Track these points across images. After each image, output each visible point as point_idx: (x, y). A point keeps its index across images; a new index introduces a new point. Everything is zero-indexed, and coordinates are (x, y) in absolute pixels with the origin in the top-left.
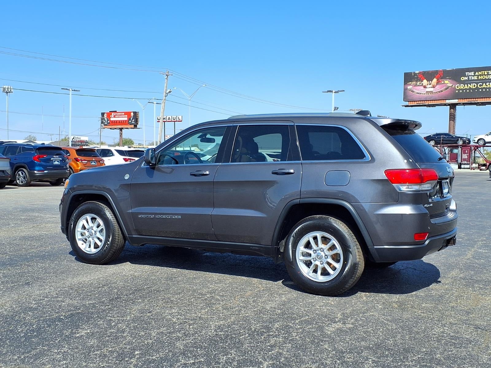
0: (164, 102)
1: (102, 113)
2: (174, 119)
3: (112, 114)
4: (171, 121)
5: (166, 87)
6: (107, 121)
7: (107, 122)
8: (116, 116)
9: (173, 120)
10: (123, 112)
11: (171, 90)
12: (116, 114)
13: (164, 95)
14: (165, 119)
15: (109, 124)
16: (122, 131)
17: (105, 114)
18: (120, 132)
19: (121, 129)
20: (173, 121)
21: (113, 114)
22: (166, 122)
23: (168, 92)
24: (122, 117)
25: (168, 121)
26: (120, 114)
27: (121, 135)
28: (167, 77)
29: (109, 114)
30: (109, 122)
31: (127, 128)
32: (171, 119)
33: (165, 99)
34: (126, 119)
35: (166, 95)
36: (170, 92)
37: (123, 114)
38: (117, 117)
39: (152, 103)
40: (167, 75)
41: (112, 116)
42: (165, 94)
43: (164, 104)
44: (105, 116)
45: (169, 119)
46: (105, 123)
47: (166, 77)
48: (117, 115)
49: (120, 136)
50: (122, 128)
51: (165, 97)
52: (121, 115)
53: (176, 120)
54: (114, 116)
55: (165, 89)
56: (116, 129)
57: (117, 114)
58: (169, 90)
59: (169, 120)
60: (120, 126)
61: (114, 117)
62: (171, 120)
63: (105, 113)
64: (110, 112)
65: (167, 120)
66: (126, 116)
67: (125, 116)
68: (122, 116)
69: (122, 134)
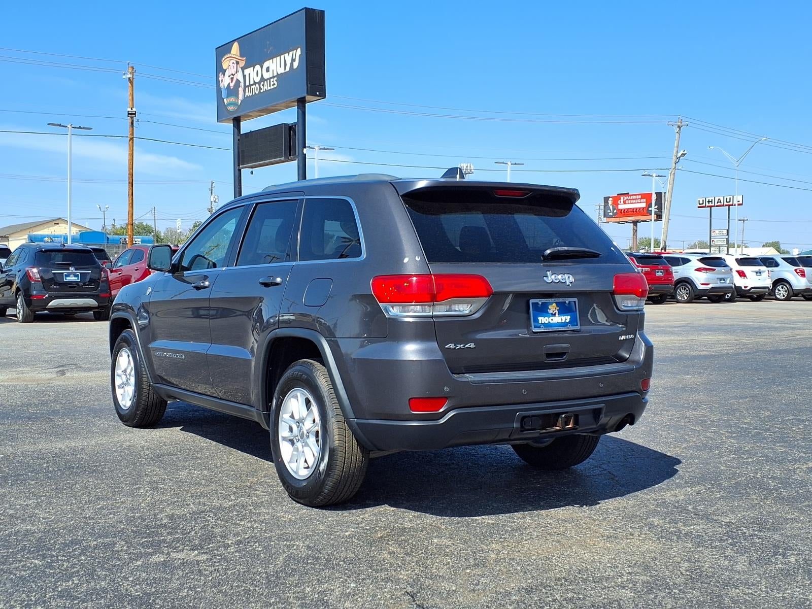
0: (673, 173)
1: (604, 198)
2: (728, 201)
3: (620, 199)
4: (723, 206)
5: (678, 147)
6: (613, 210)
7: (613, 212)
8: (627, 202)
9: (726, 203)
10: (638, 195)
11: (685, 152)
12: (627, 197)
13: (674, 161)
14: (712, 202)
15: (616, 215)
16: (636, 226)
17: (610, 199)
18: (634, 227)
19: (635, 223)
20: (726, 205)
21: (622, 198)
22: (713, 206)
23: (679, 155)
24: (638, 203)
25: (717, 206)
26: (634, 197)
27: (635, 231)
28: (680, 130)
29: (616, 200)
30: (615, 211)
31: (646, 221)
32: (722, 202)
33: (675, 168)
34: (644, 205)
35: (678, 160)
36: (683, 155)
37: (640, 197)
38: (629, 203)
39: (649, 175)
40: (679, 127)
41: (620, 202)
42: (674, 158)
43: (672, 176)
44: (610, 202)
45: (719, 201)
46: (610, 214)
47: (678, 129)
48: (628, 200)
49: (634, 235)
50: (638, 222)
51: (674, 164)
52: (635, 199)
53: (731, 203)
54: (624, 201)
55: (675, 151)
56: (627, 222)
57: (629, 198)
58: (682, 152)
59: (719, 204)
60: (633, 218)
61: (625, 203)
62: (722, 204)
63: (609, 197)
64: (618, 195)
65: (716, 204)
66: (645, 200)
67: (642, 200)
68: (637, 201)
69: (637, 230)
